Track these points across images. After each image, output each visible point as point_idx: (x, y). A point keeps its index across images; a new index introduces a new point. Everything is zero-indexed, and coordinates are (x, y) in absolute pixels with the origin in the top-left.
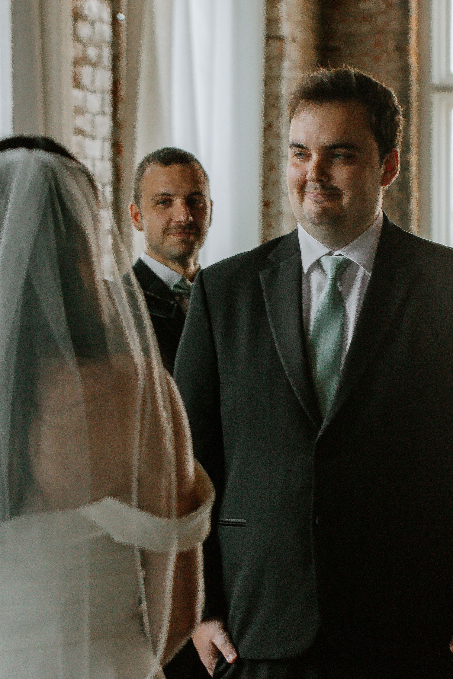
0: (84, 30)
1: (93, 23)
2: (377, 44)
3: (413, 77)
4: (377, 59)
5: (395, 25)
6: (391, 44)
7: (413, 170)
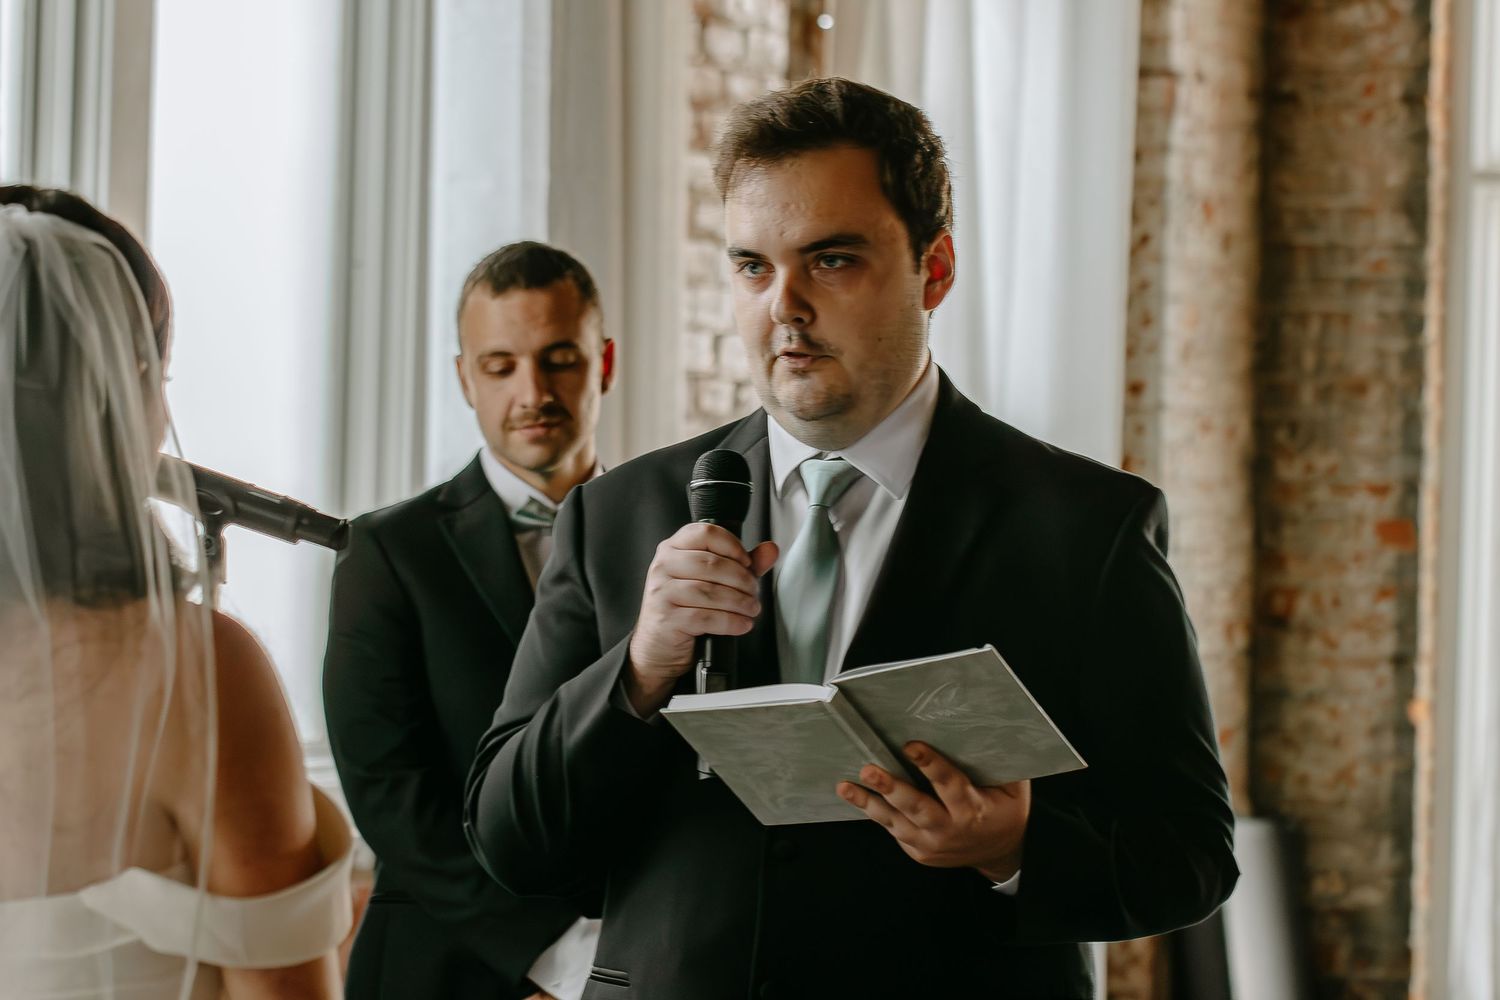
0: (724, 44)
1: (745, 32)
2: (1369, 90)
3: (1436, 154)
4: (1368, 117)
5: (1403, 54)
6: (1396, 90)
7: (1432, 331)
